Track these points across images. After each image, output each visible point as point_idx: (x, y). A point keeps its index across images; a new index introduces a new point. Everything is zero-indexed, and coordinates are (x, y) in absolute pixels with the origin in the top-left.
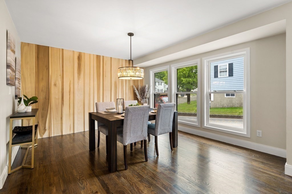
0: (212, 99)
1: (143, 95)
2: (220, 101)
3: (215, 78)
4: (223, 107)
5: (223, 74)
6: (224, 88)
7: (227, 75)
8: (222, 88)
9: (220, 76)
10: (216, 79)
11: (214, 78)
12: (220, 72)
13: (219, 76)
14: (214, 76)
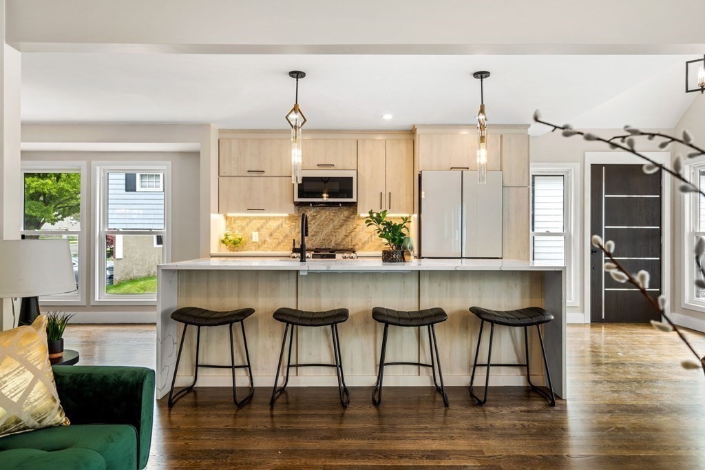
0: (119, 253)
2: (142, 259)
3: (127, 191)
4: (149, 275)
5: (150, 184)
6: (152, 221)
7: (159, 187)
8: (147, 221)
9: (142, 187)
10: (131, 195)
11: (124, 191)
12: (142, 176)
13: (138, 188)
14: (124, 187)
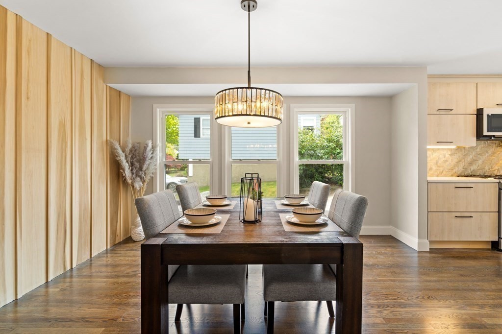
1: (138, 167)
9: (203, 135)
12: (203, 128)
14: (193, 135)
